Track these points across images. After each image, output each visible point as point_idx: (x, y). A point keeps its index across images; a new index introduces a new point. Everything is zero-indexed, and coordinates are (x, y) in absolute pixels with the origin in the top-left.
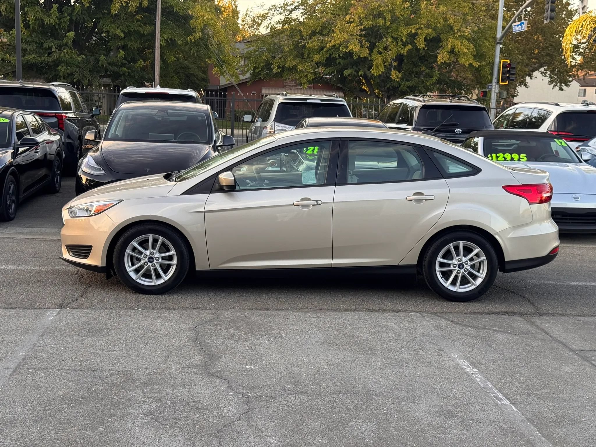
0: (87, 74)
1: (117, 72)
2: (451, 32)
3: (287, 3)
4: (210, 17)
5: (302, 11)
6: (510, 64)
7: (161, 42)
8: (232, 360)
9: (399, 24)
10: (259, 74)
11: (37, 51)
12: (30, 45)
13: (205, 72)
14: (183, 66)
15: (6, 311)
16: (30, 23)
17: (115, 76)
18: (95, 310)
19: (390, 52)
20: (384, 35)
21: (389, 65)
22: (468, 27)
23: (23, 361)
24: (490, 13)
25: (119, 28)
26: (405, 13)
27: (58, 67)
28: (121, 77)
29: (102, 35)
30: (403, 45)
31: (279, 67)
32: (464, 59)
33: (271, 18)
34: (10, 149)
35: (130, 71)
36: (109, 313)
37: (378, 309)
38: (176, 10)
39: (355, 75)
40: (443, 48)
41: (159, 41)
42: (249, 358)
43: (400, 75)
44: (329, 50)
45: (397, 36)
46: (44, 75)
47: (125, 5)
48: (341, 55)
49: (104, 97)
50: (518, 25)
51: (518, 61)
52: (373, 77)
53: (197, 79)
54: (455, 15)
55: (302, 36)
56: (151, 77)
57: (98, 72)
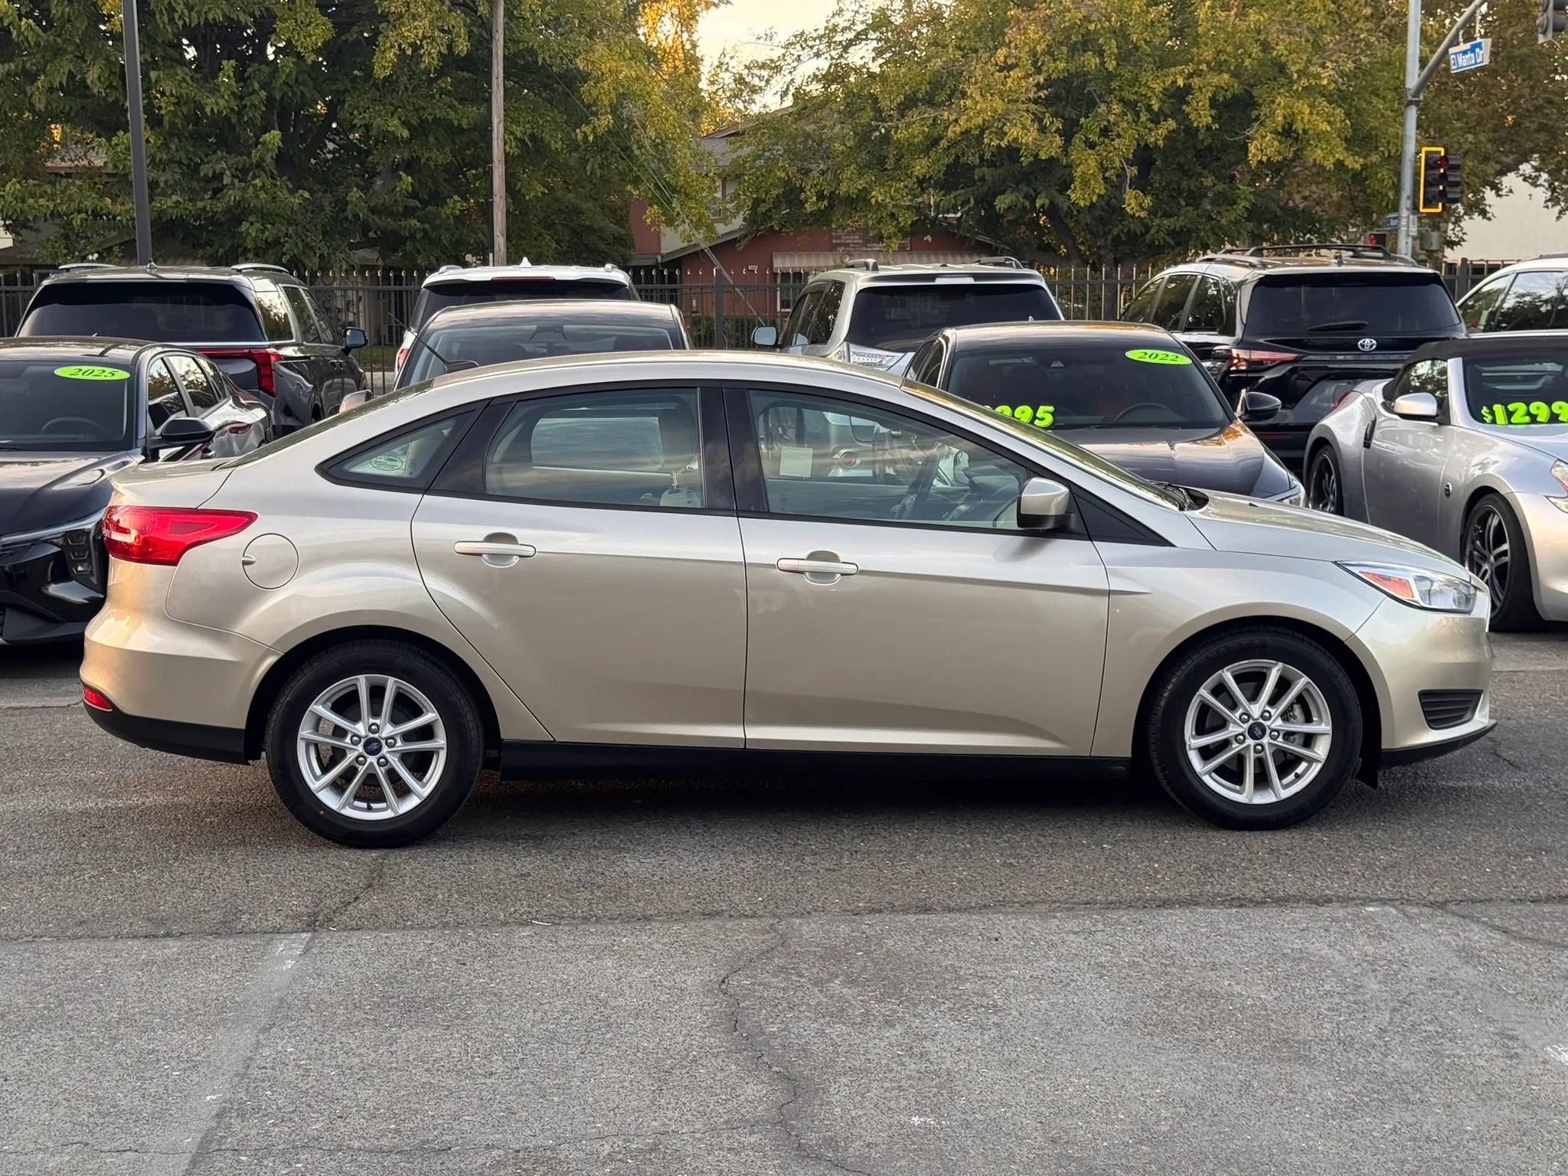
0: (315, 239)
1: (393, 232)
2: (1283, 80)
3: (835, 26)
4: (633, 74)
5: (874, 44)
6: (1445, 156)
7: (507, 148)
8: (863, 1096)
9: (1138, 63)
10: (767, 216)
11: (185, 185)
12: (164, 170)
13: (621, 221)
14: (563, 208)
15: (150, 945)
16: (163, 112)
17: (389, 242)
18: (413, 932)
19: (1117, 140)
20: (1100, 96)
21: (1118, 176)
22: (1329, 64)
23: (219, 1123)
24: (1385, 22)
25: (396, 116)
26: (1155, 35)
27: (240, 224)
28: (405, 244)
29: (351, 137)
30: (1152, 121)
31: (821, 196)
32: (1322, 149)
33: (794, 68)
34: (135, 454)
35: (427, 226)
36: (456, 939)
37: (1262, 895)
38: (544, 59)
39: (1024, 207)
40: (1262, 124)
41: (501, 144)
42: (912, 1086)
43: (1148, 201)
44: (953, 144)
45: (1135, 97)
46: (204, 248)
47: (409, 52)
48: (988, 156)
49: (360, 299)
50: (1465, 53)
51: (1466, 147)
52: (1074, 210)
53: (602, 239)
54: (1289, 34)
55: (879, 111)
56: (483, 239)
57: (345, 234)
